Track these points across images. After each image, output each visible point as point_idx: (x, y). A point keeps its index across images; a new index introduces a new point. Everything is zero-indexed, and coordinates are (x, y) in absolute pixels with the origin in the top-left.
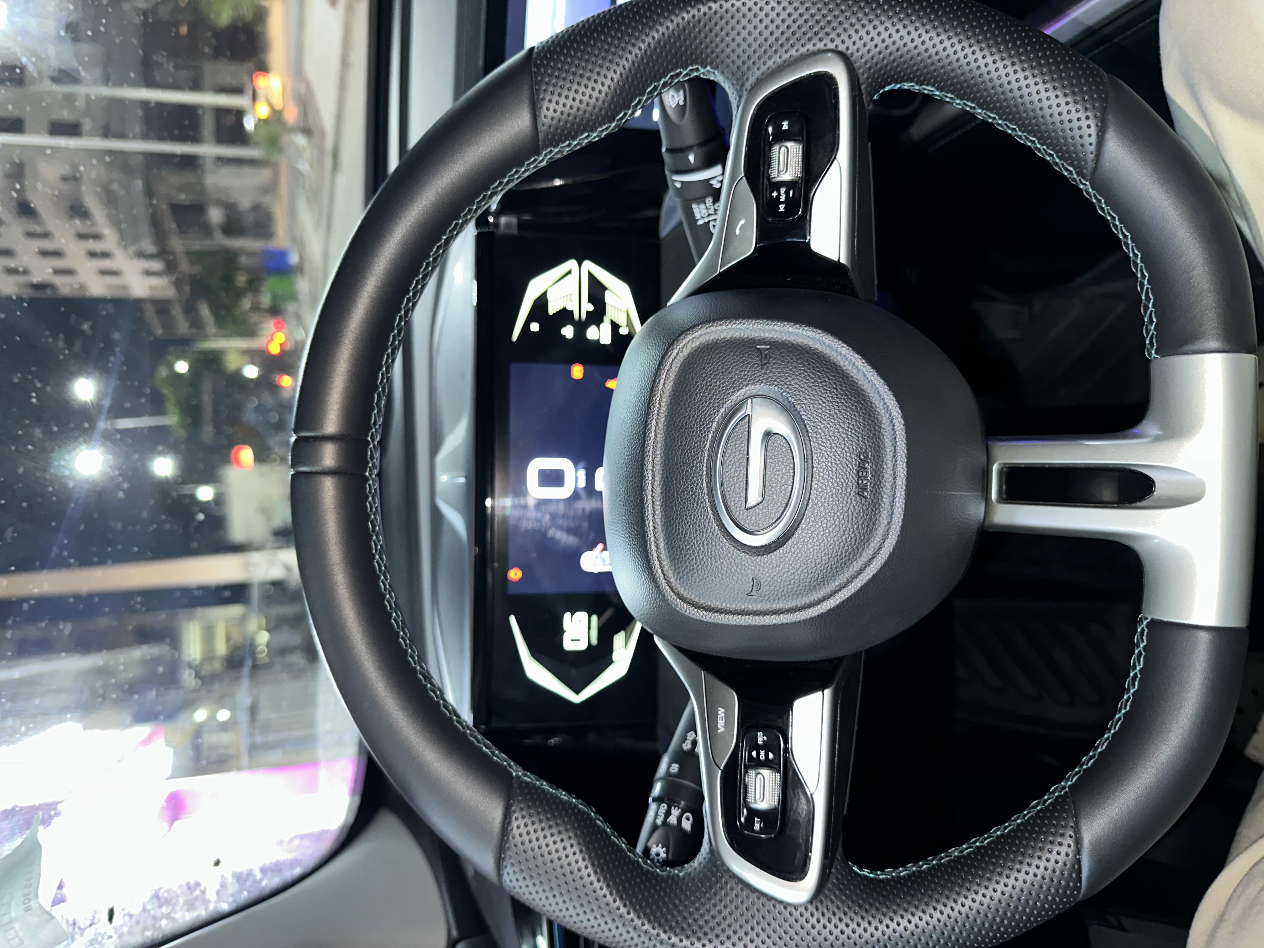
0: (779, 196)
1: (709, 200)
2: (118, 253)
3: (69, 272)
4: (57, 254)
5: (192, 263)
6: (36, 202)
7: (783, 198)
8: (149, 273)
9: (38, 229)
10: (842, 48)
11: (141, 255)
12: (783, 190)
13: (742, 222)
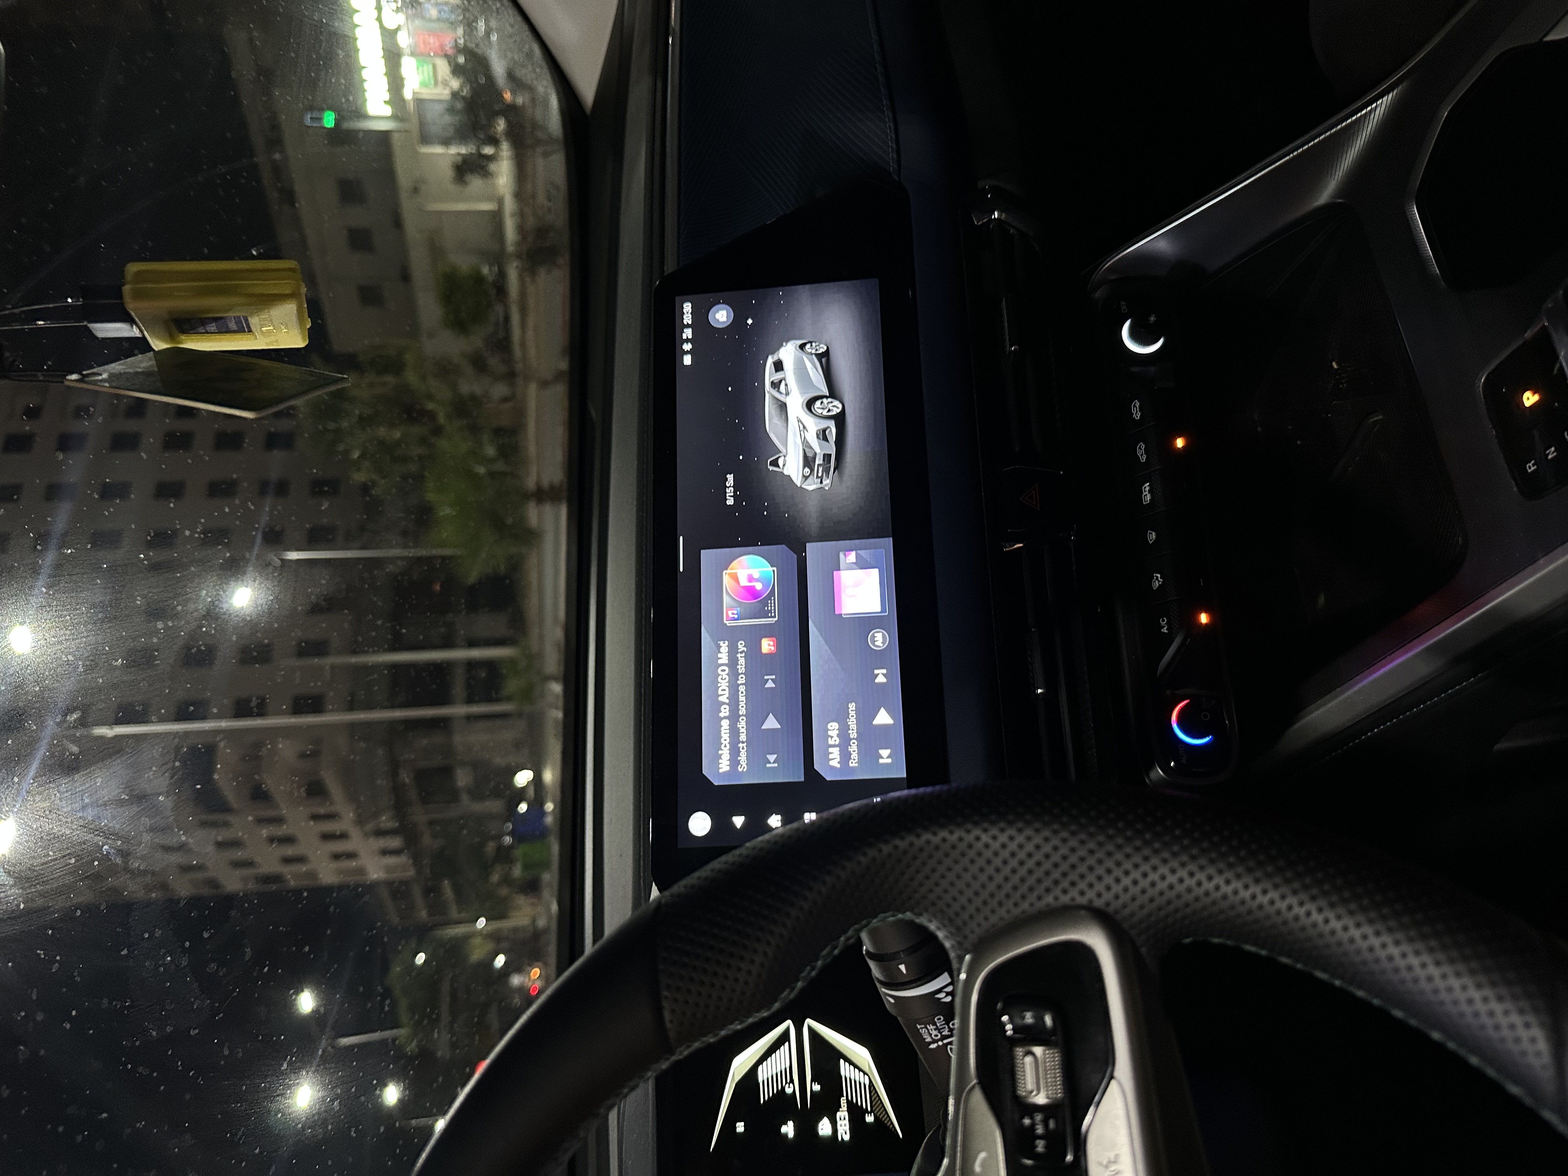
0: (1033, 1126)
1: (940, 1020)
2: (355, 833)
3: (301, 859)
4: (288, 840)
5: (435, 836)
6: (271, 782)
7: (1040, 1130)
8: (385, 852)
9: (272, 813)
10: (1098, 903)
11: (380, 833)
12: (1039, 1117)
13: (982, 1155)
